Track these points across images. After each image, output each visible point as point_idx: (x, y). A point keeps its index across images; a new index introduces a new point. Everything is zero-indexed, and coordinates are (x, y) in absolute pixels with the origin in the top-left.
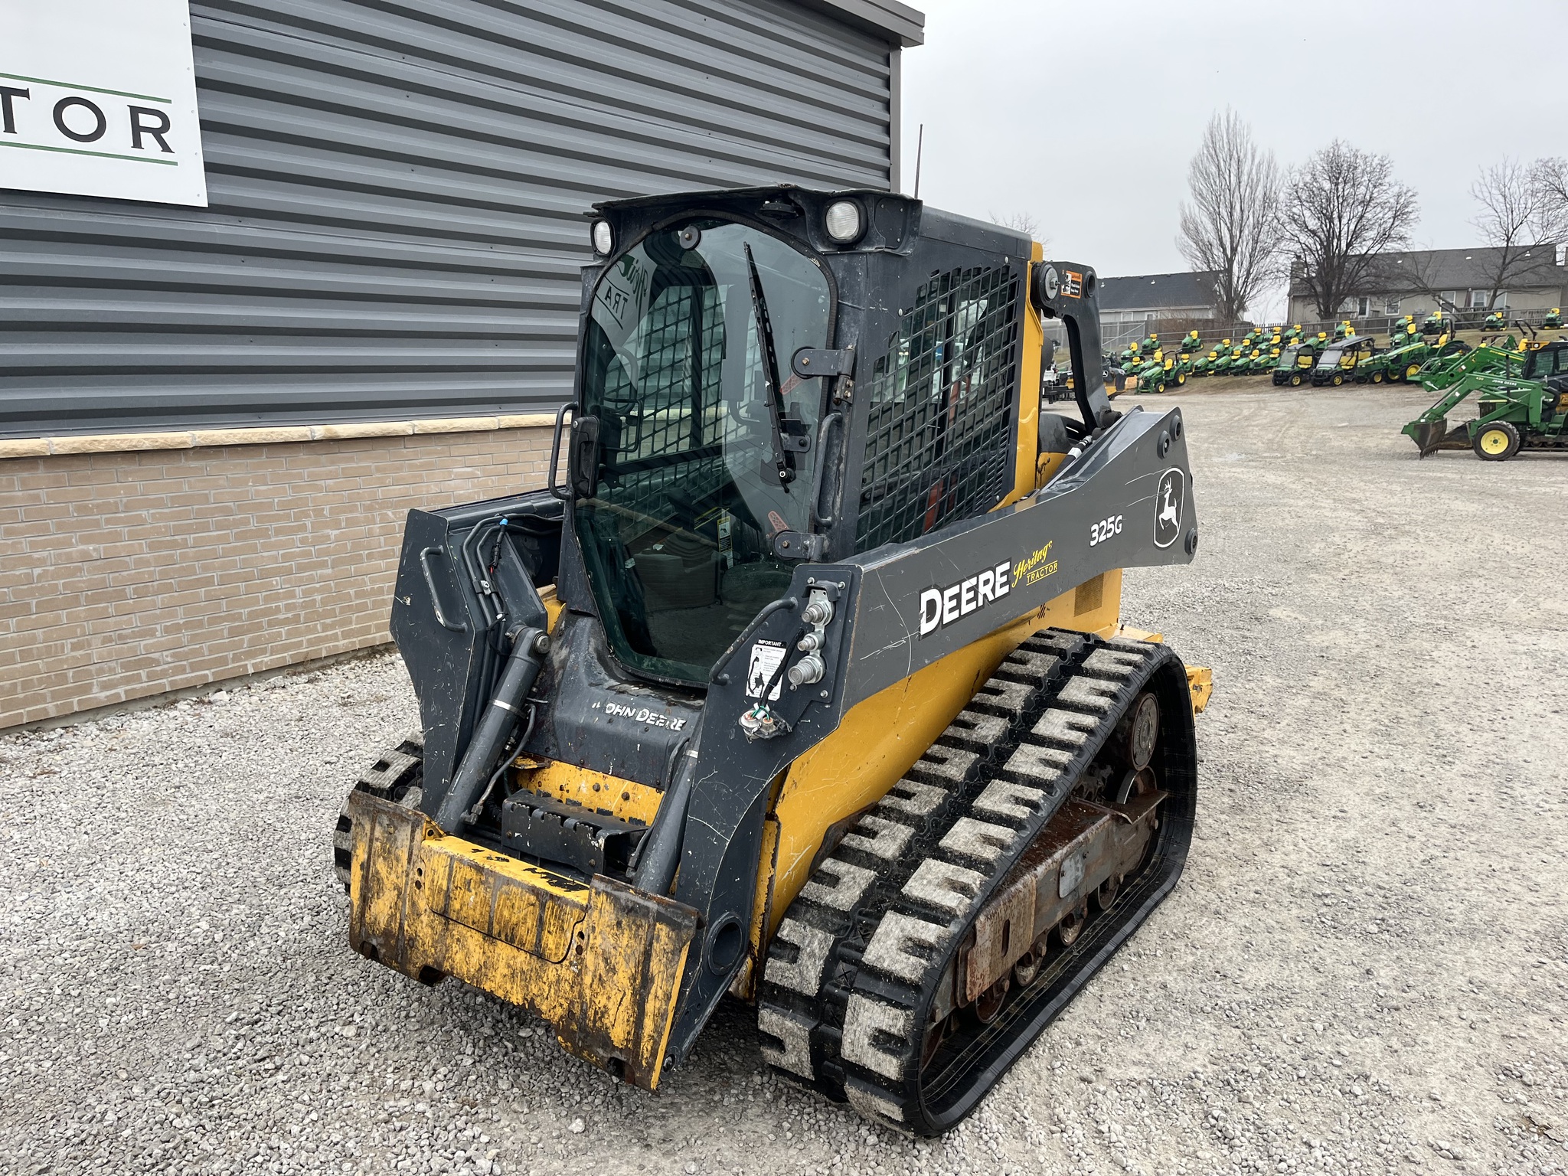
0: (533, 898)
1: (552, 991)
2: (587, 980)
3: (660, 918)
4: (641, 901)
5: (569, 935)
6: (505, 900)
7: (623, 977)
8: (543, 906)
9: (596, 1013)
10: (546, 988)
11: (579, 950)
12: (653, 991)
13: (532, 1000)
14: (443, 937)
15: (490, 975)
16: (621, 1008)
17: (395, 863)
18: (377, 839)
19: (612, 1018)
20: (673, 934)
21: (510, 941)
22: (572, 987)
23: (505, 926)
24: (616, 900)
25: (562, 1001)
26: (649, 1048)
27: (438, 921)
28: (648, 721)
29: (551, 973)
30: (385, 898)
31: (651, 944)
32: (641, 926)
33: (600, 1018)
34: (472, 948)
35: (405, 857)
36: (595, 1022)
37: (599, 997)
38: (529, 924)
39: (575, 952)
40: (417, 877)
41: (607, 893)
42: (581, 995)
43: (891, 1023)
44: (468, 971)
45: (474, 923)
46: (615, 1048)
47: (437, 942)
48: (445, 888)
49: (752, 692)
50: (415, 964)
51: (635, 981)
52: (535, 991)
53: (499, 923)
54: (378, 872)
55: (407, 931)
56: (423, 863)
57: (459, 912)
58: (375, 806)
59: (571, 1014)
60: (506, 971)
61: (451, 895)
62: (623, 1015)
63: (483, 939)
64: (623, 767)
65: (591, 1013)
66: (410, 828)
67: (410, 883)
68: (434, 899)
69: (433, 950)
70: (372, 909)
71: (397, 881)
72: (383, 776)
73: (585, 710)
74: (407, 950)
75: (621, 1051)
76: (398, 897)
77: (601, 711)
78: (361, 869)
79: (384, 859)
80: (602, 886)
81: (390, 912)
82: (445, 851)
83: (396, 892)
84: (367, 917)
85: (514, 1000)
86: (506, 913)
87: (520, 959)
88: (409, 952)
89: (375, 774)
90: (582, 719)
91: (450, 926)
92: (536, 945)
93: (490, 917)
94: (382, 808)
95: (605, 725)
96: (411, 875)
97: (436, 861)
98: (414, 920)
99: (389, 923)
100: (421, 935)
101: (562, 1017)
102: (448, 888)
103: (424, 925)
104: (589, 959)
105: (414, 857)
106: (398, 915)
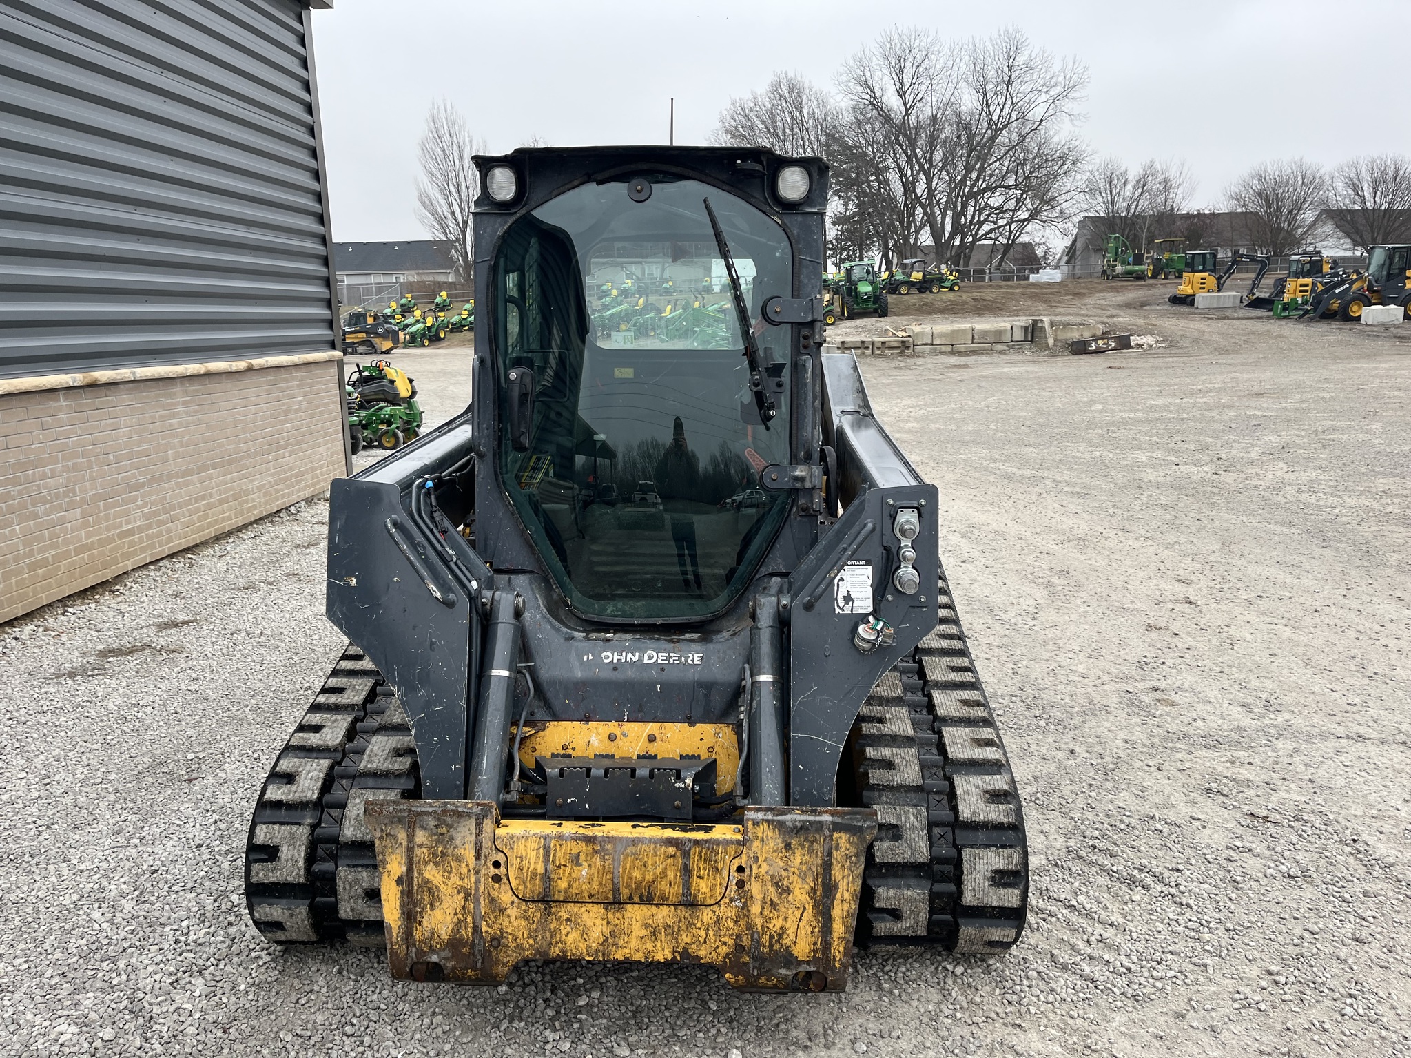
0: (671, 850)
1: (711, 933)
2: (756, 909)
3: (836, 827)
4: (812, 818)
5: (725, 873)
6: (632, 862)
7: (801, 893)
8: (686, 855)
9: (771, 937)
10: (703, 933)
11: (741, 884)
12: (838, 896)
13: (685, 950)
14: (544, 924)
15: (621, 942)
16: (802, 924)
17: (454, 864)
18: (420, 846)
19: (792, 936)
20: (855, 839)
21: (648, 898)
22: (736, 922)
23: (637, 887)
24: (780, 825)
25: (726, 939)
26: (842, 949)
27: (535, 912)
29: (707, 916)
30: (445, 905)
31: (830, 854)
32: (816, 840)
33: (778, 941)
34: (589, 923)
35: (470, 855)
36: (771, 945)
37: (773, 921)
38: (671, 875)
39: (735, 888)
40: (493, 871)
41: (768, 821)
42: (749, 926)
43: (1006, 862)
44: (589, 947)
45: (591, 896)
46: (800, 963)
47: (536, 930)
48: (540, 870)
49: (842, 609)
50: (504, 964)
51: (815, 893)
52: (688, 940)
53: (628, 886)
54: (428, 881)
55: (487, 932)
56: (501, 854)
57: (566, 891)
58: (410, 810)
59: (739, 948)
60: (644, 932)
61: (552, 876)
62: (805, 928)
63: (606, 909)
64: (642, 711)
65: (765, 940)
66: (473, 822)
67: (482, 880)
68: (525, 887)
69: (531, 941)
70: (425, 923)
71: (461, 883)
72: (294, 788)
73: (577, 664)
74: (490, 952)
75: (808, 963)
76: (466, 899)
77: (598, 661)
78: (398, 885)
79: (436, 864)
80: (760, 816)
81: (455, 919)
82: (532, 833)
83: (462, 895)
84: (418, 935)
85: (660, 957)
86: (636, 874)
87: (663, 914)
88: (494, 953)
89: (279, 789)
90: (579, 674)
91: (554, 910)
92: (683, 895)
93: (614, 884)
94: (423, 809)
95: (607, 675)
96: (483, 872)
97: (522, 847)
98: (496, 917)
99: (456, 931)
100: (509, 930)
101: (728, 954)
102: (546, 870)
103: (513, 918)
104: (755, 888)
105: (484, 851)
106: (469, 919)
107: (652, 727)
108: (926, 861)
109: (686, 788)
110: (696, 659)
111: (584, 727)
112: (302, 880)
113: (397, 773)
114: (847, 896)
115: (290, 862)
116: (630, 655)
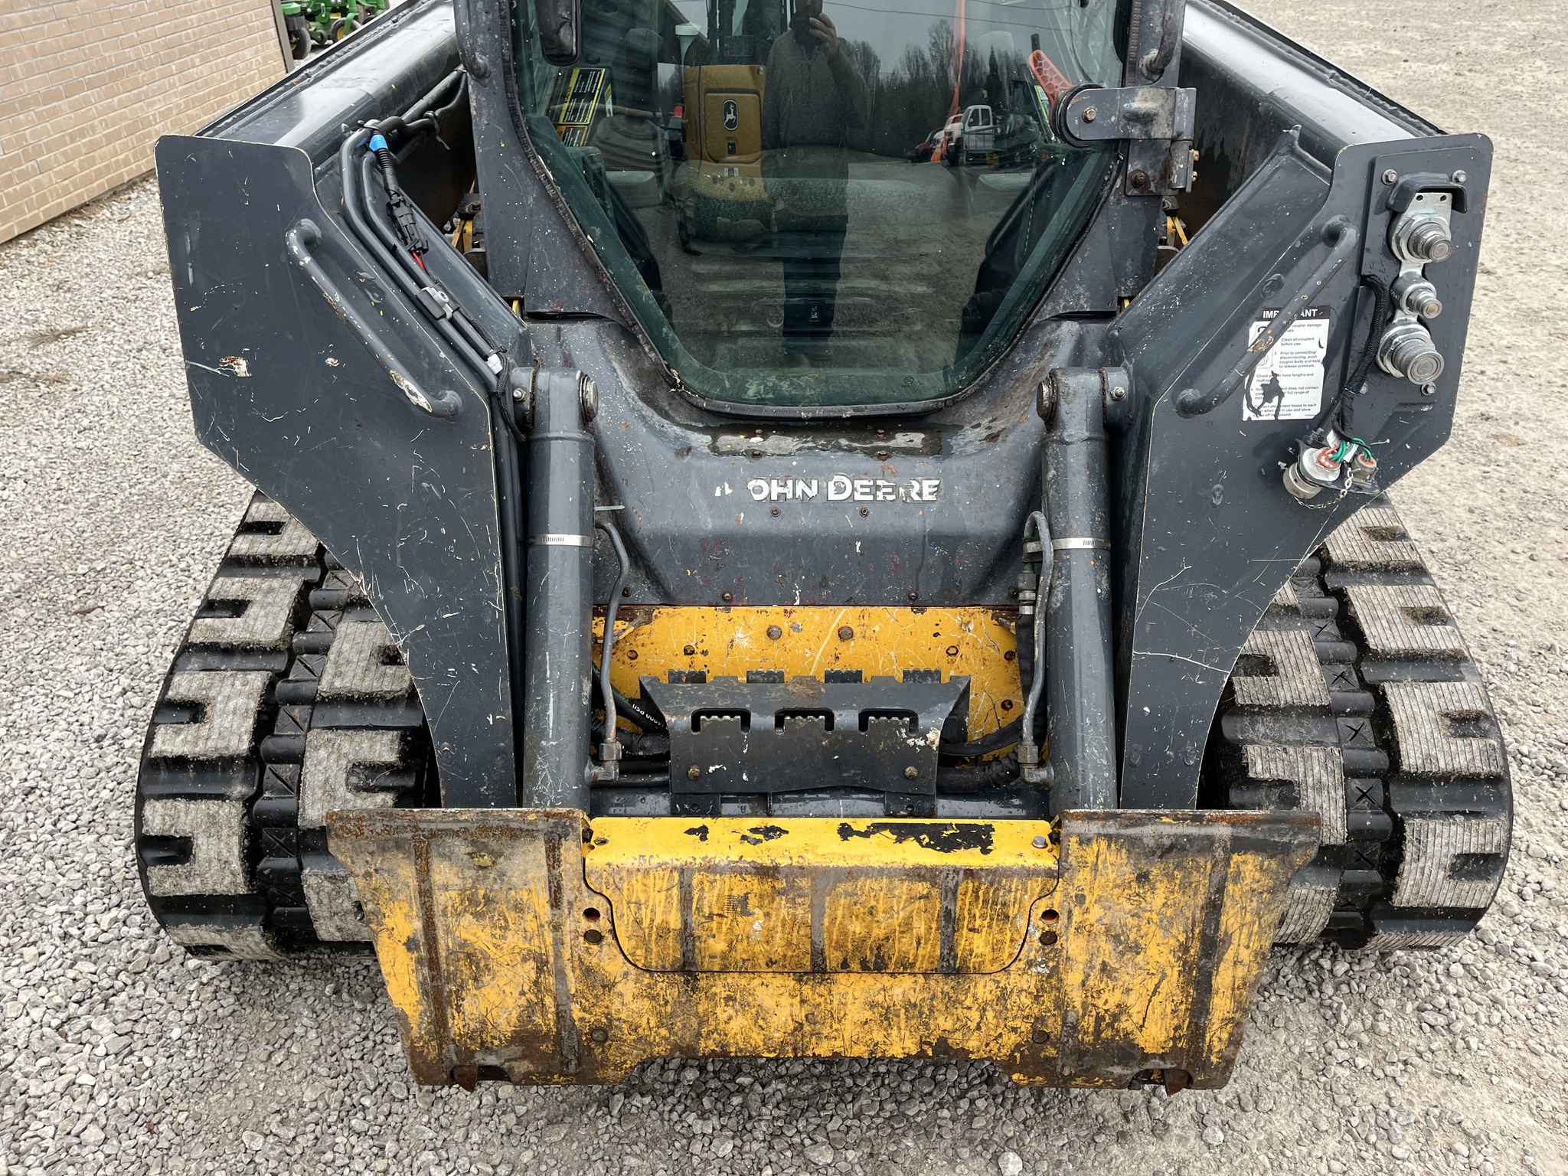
0: (922, 888)
1: (990, 1014)
2: (1073, 978)
3: (1238, 845)
4: (1193, 830)
5: (1022, 923)
6: (848, 908)
7: (1159, 953)
8: (950, 894)
9: (1099, 1019)
10: (975, 1015)
11: (1049, 938)
12: (1229, 955)
13: (942, 1040)
14: (686, 1004)
15: (826, 1031)
16: (1156, 999)
17: (511, 916)
18: (446, 886)
19: (1137, 1018)
20: (1270, 863)
21: (876, 962)
22: (1037, 997)
23: (856, 949)
24: (1133, 843)
25: (1018, 1023)
26: (1225, 1036)
27: (668, 989)
28: (858, 497)
29: (983, 989)
30: (501, 980)
31: (1221, 890)
32: (1198, 868)
33: (1111, 1025)
34: (768, 1003)
36: (1098, 1032)
37: (1104, 996)
38: (920, 927)
39: (1037, 944)
40: (586, 925)
41: (1109, 838)
42: (1060, 1004)
43: (1481, 840)
44: (767, 1039)
45: (771, 963)
46: (1146, 1057)
47: (672, 1015)
48: (675, 921)
49: (1257, 412)
51: (1186, 950)
52: (947, 1026)
53: (839, 946)
54: (463, 945)
55: (582, 1019)
56: (598, 898)
57: (724, 956)
58: (416, 828)
59: (1041, 1037)
60: (868, 1015)
61: (697, 933)
62: (1162, 1006)
63: (800, 980)
64: (827, 587)
65: (1089, 1023)
66: (541, 846)
67: (567, 939)
68: (648, 951)
69: (664, 1032)
70: (467, 1008)
71: (527, 946)
72: (204, 730)
73: (702, 503)
74: (590, 1049)
75: (1162, 1057)
76: (540, 970)
77: (743, 500)
78: (409, 949)
79: (478, 916)
80: (1094, 828)
81: (523, 1001)
82: (655, 862)
83: (532, 964)
84: (456, 1025)
85: (896, 1051)
86: (856, 928)
87: (902, 988)
88: (598, 1051)
89: (177, 733)
90: (708, 523)
91: (702, 983)
92: (942, 958)
93: (813, 943)
94: (441, 826)
95: (759, 523)
96: (568, 926)
97: (638, 887)
98: (596, 996)
99: (525, 1019)
100: (623, 1016)
101: (1018, 1046)
102: (685, 924)
103: (628, 998)
104: (1073, 945)
105: (567, 895)
106: (549, 1001)
107: (844, 615)
108: (1340, 842)
109: (927, 748)
110: (926, 491)
111: (721, 614)
112: (242, 890)
113: (389, 696)
114: (1245, 955)
115: (215, 863)
116: (801, 486)
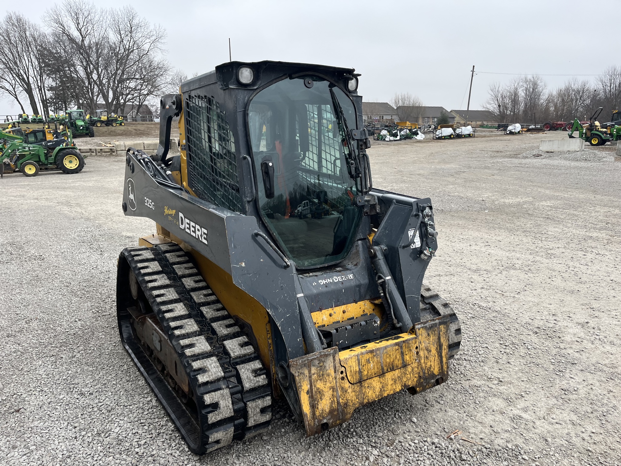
0: (397, 347)
1: (411, 375)
2: (422, 361)
3: (440, 324)
4: (433, 322)
5: (413, 351)
6: (386, 356)
7: (434, 351)
8: (401, 347)
9: (428, 369)
10: (409, 376)
11: (417, 353)
12: (443, 348)
13: (405, 384)
14: (361, 391)
15: (386, 389)
17: (327, 378)
18: (314, 374)
19: (433, 367)
20: (445, 326)
21: (392, 368)
22: (418, 368)
23: (389, 365)
24: (426, 328)
25: (416, 375)
26: (446, 367)
27: (357, 388)
29: (410, 369)
30: (326, 397)
31: (439, 334)
32: (435, 330)
33: (430, 370)
34: (375, 385)
35: (332, 372)
36: (428, 373)
38: (398, 357)
39: (416, 355)
40: (341, 376)
41: (422, 327)
42: (421, 368)
43: (456, 327)
44: (376, 395)
45: (375, 374)
46: (436, 376)
47: (358, 395)
48: (358, 370)
50: (349, 413)
51: (437, 349)
52: (405, 380)
53: (386, 366)
54: (318, 389)
55: (342, 402)
56: (343, 368)
57: (367, 375)
58: (308, 360)
59: (420, 377)
60: (392, 382)
61: (362, 371)
62: (436, 363)
63: (379, 378)
64: (338, 302)
65: (426, 371)
66: (332, 357)
67: (338, 381)
68: (353, 378)
69: (357, 400)
70: (320, 407)
71: (330, 385)
73: (312, 287)
74: (344, 410)
75: (438, 375)
76: (333, 391)
77: (319, 284)
78: (307, 394)
79: (321, 380)
80: (420, 326)
81: (330, 401)
82: (352, 355)
83: (331, 390)
84: (317, 413)
85: (398, 390)
86: (388, 360)
87: (397, 373)
88: (346, 410)
89: (203, 376)
90: (315, 291)
91: (363, 384)
92: (403, 363)
93: (382, 366)
94: (313, 358)
95: (325, 289)
96: (338, 377)
97: (350, 362)
98: (344, 395)
99: (331, 406)
100: (350, 399)
101: (417, 381)
102: (359, 369)
103: (350, 393)
104: (421, 353)
105: (337, 368)
106: (335, 399)
107: (343, 307)
109: (378, 326)
110: (351, 277)
111: (320, 313)
114: (445, 347)
115: (225, 408)
116: (328, 280)
